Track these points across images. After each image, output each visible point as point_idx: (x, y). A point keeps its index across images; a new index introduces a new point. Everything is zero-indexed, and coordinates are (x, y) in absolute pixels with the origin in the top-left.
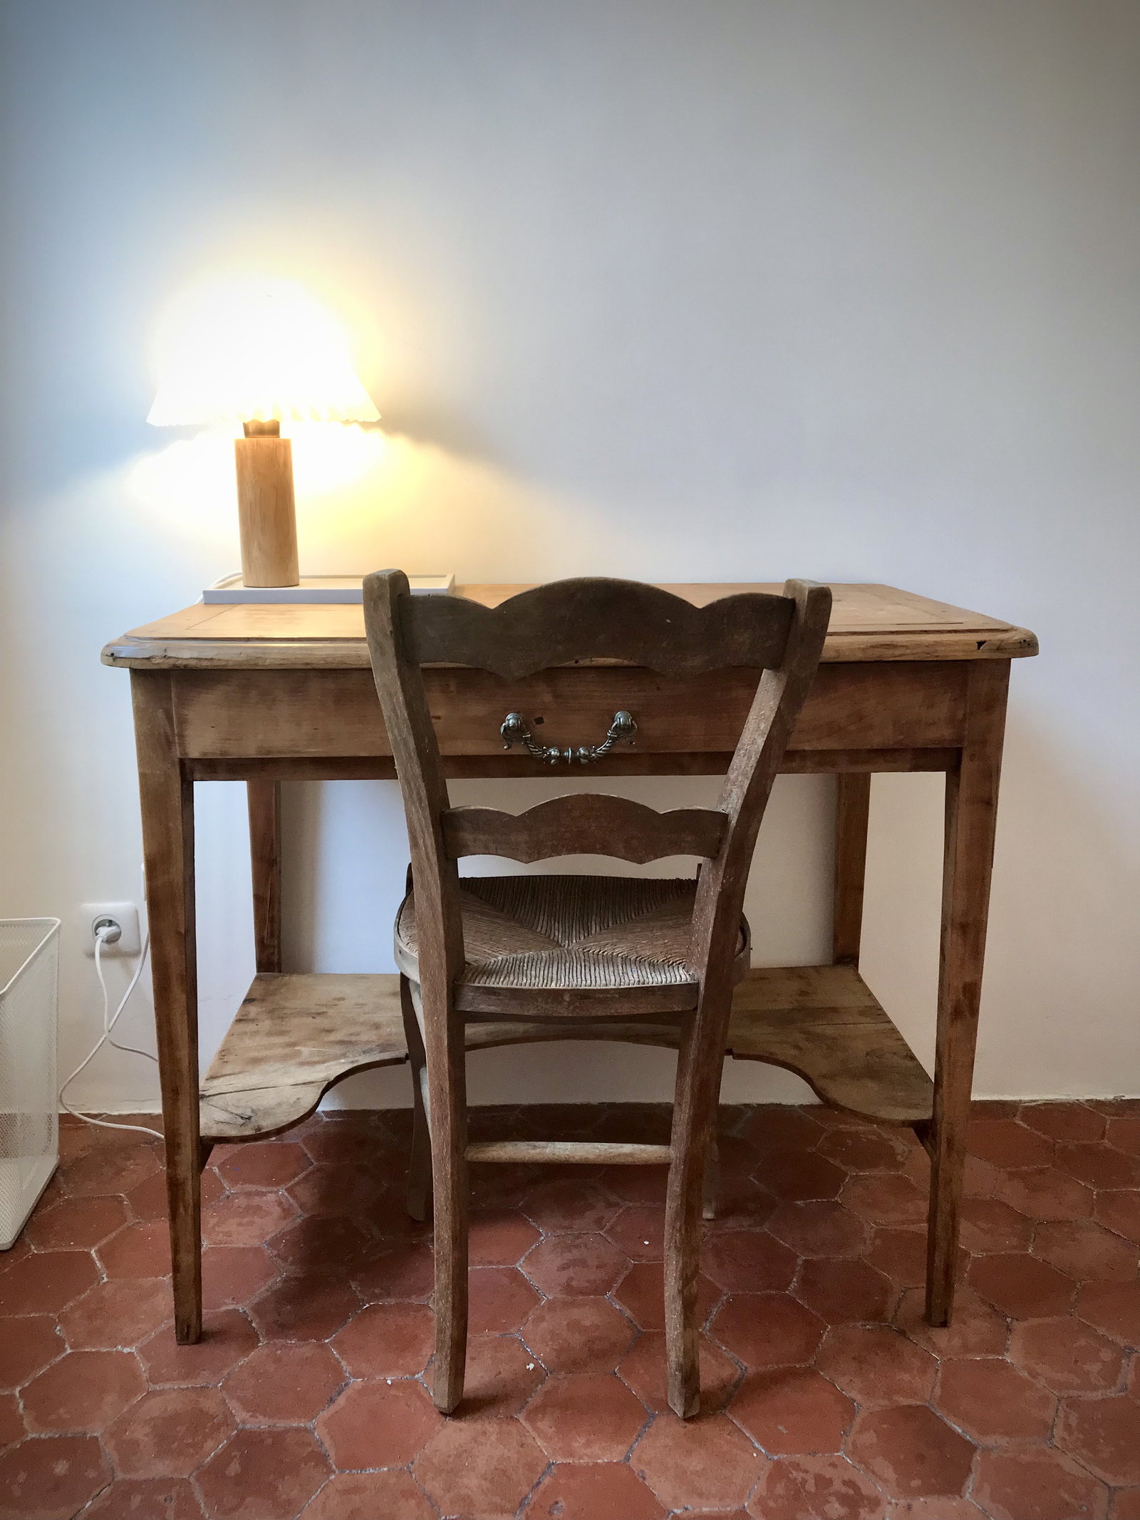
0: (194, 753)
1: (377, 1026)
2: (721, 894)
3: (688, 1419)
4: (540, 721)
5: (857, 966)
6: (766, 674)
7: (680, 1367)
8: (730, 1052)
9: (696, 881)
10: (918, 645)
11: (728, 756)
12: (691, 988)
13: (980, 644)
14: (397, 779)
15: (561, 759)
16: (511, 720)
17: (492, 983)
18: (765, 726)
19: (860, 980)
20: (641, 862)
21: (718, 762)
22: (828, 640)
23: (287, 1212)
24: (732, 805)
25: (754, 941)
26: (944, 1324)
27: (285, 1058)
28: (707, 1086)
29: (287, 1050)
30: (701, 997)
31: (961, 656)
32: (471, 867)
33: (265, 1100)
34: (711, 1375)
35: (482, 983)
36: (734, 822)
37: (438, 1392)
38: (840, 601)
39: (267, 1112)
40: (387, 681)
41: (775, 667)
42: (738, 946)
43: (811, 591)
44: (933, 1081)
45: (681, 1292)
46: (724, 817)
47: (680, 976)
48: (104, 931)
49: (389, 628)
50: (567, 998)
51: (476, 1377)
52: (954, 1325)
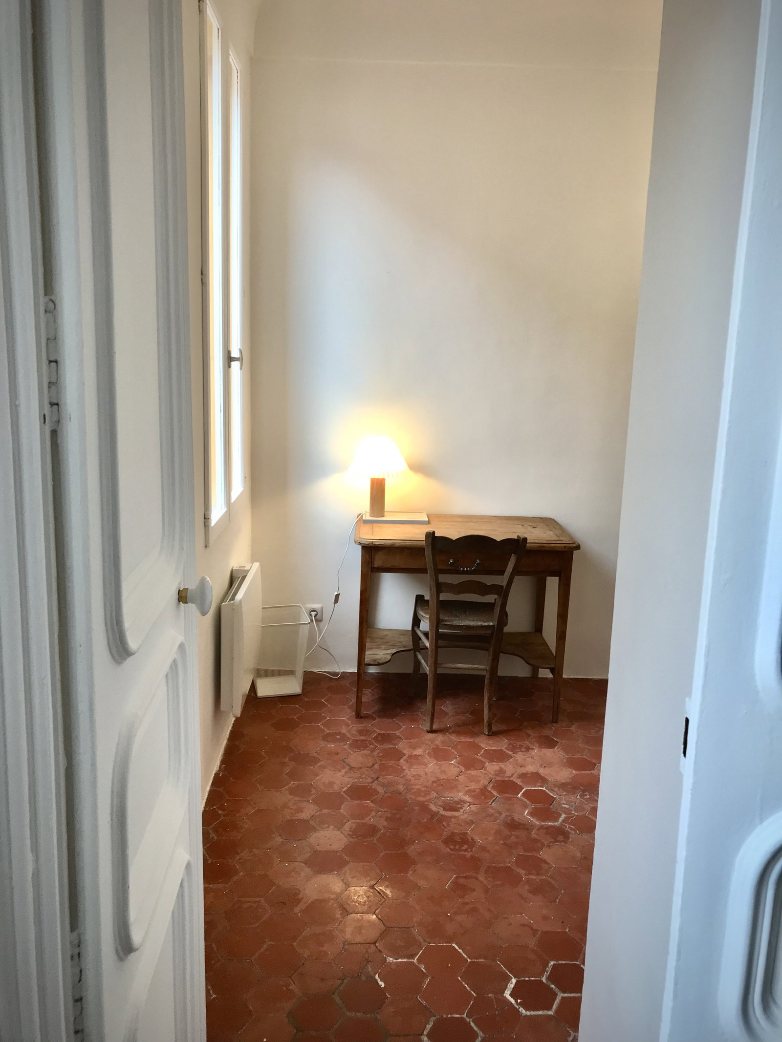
0: (376, 566)
1: (400, 642)
2: (501, 605)
3: (488, 735)
4: (458, 561)
5: (542, 633)
6: (512, 555)
7: (488, 722)
8: (502, 652)
9: (495, 603)
10: (550, 547)
11: (504, 571)
12: (493, 626)
13: (565, 547)
14: (427, 573)
15: (463, 570)
16: (452, 561)
17: (446, 623)
18: (512, 566)
19: (542, 636)
20: (483, 596)
21: (502, 573)
22: (527, 544)
23: (373, 695)
24: (504, 584)
25: (509, 617)
26: (556, 722)
27: (378, 648)
28: (494, 669)
29: (378, 647)
30: (496, 628)
31: (560, 550)
32: (443, 597)
33: (378, 657)
34: (494, 729)
35: (444, 623)
36: (505, 587)
37: (427, 727)
38: (536, 528)
39: (379, 659)
40: (428, 553)
41: (515, 553)
42: (505, 618)
43: (523, 538)
44: (554, 654)
45: (488, 702)
46: (503, 586)
47: (491, 624)
48: (313, 614)
49: (431, 543)
50: (464, 627)
51: (435, 727)
52: (560, 723)
